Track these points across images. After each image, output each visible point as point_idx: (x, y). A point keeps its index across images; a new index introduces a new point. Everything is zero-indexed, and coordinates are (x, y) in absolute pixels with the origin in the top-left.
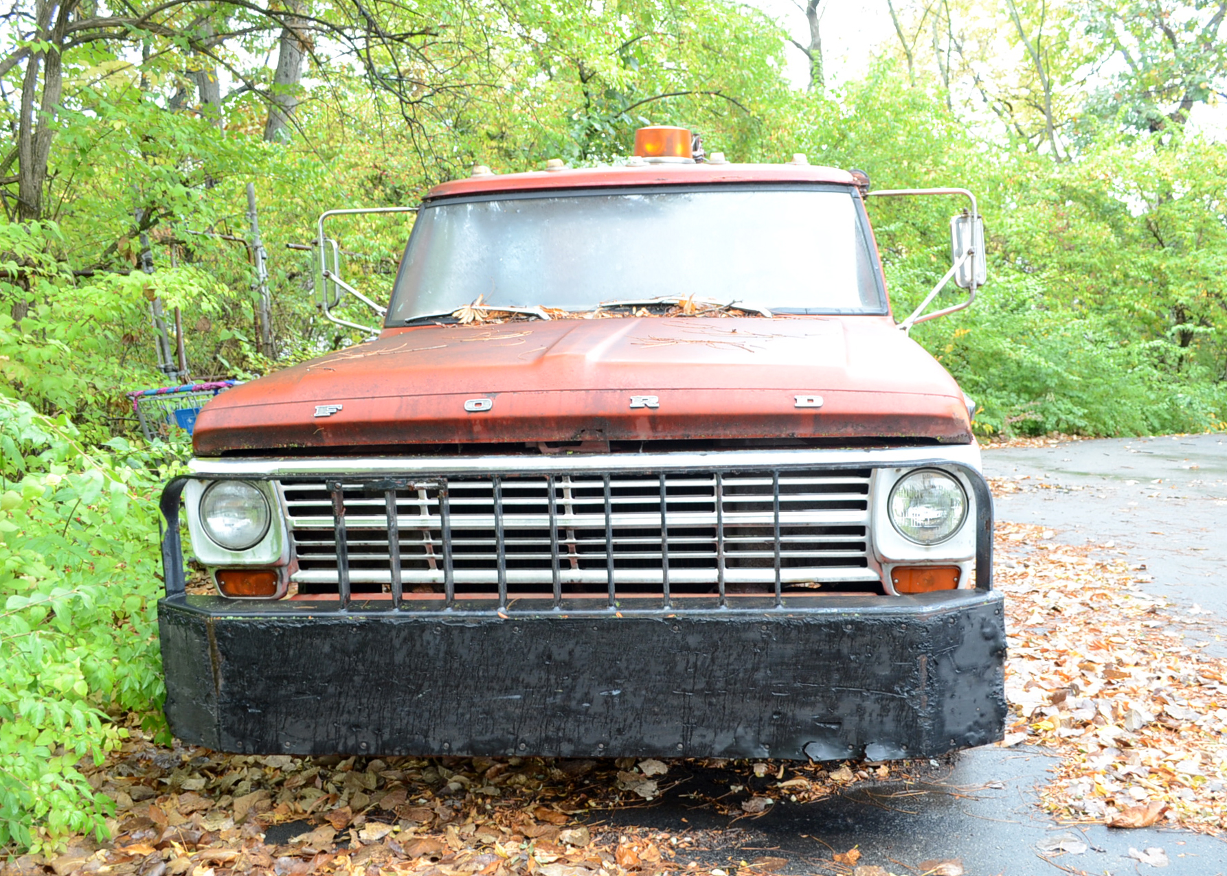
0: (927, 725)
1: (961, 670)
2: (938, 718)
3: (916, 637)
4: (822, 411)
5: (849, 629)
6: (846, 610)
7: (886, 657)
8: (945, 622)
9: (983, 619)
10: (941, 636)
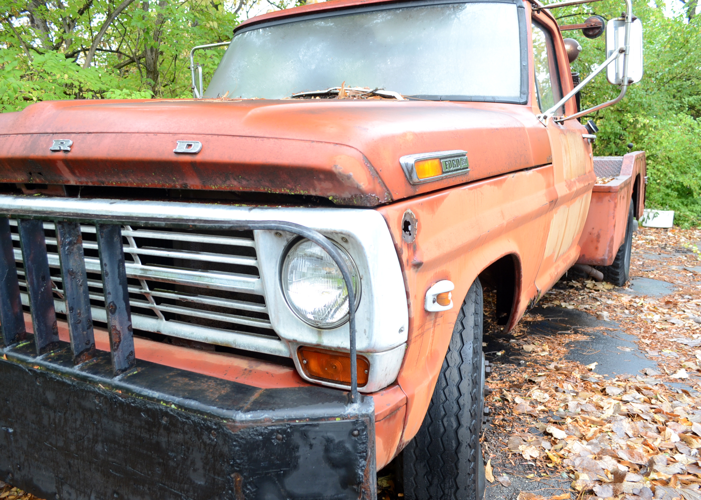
3: (226, 449)
4: (198, 158)
5: (164, 421)
6: (166, 396)
7: (199, 464)
8: (268, 437)
9: (329, 441)
10: (261, 453)
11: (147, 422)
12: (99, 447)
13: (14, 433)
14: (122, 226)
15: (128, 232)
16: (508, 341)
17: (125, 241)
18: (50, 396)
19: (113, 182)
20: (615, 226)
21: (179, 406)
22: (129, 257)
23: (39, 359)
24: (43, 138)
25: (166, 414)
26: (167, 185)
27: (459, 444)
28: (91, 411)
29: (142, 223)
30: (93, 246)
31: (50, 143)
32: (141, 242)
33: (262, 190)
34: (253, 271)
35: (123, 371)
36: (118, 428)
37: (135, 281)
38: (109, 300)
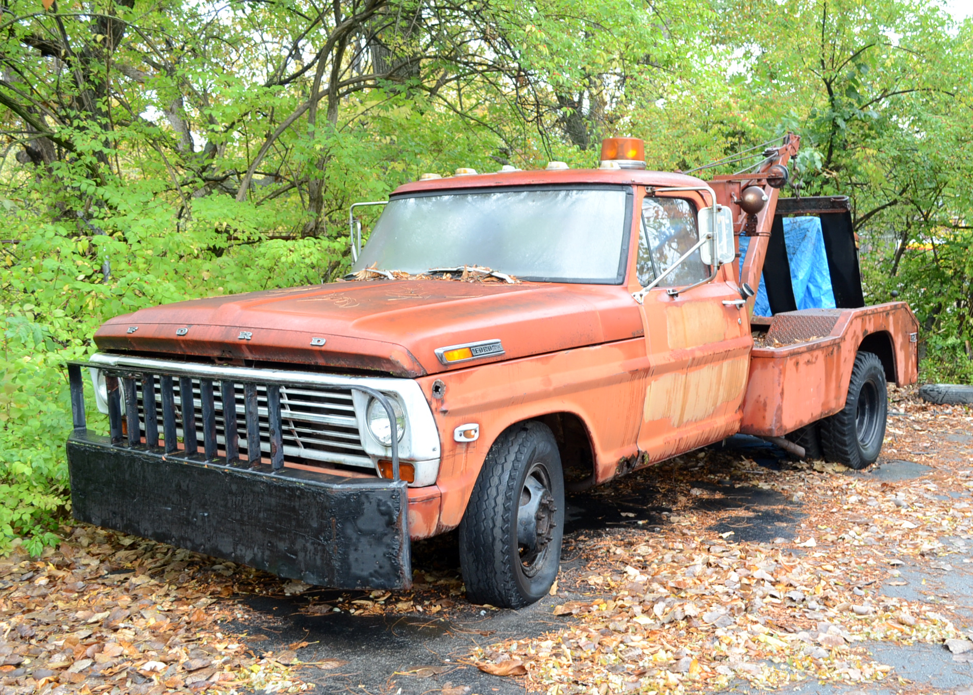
0: (337, 564)
1: (363, 533)
2: (345, 560)
3: (327, 504)
4: (323, 348)
5: (298, 493)
6: (300, 480)
7: (315, 515)
8: (349, 497)
9: (380, 500)
10: (345, 506)
11: (289, 495)
12: (261, 515)
13: (208, 516)
14: (280, 386)
15: (283, 390)
16: (660, 513)
17: (281, 396)
18: (234, 487)
19: (275, 359)
20: (782, 393)
21: (306, 484)
22: (283, 406)
23: (227, 466)
24: (234, 330)
25: (299, 489)
26: (307, 362)
27: (494, 539)
28: (258, 493)
29: (290, 385)
30: (264, 399)
31: (238, 334)
32: (290, 397)
33: (357, 367)
34: (352, 414)
35: (277, 469)
36: (273, 501)
37: (286, 422)
38: (272, 428)
